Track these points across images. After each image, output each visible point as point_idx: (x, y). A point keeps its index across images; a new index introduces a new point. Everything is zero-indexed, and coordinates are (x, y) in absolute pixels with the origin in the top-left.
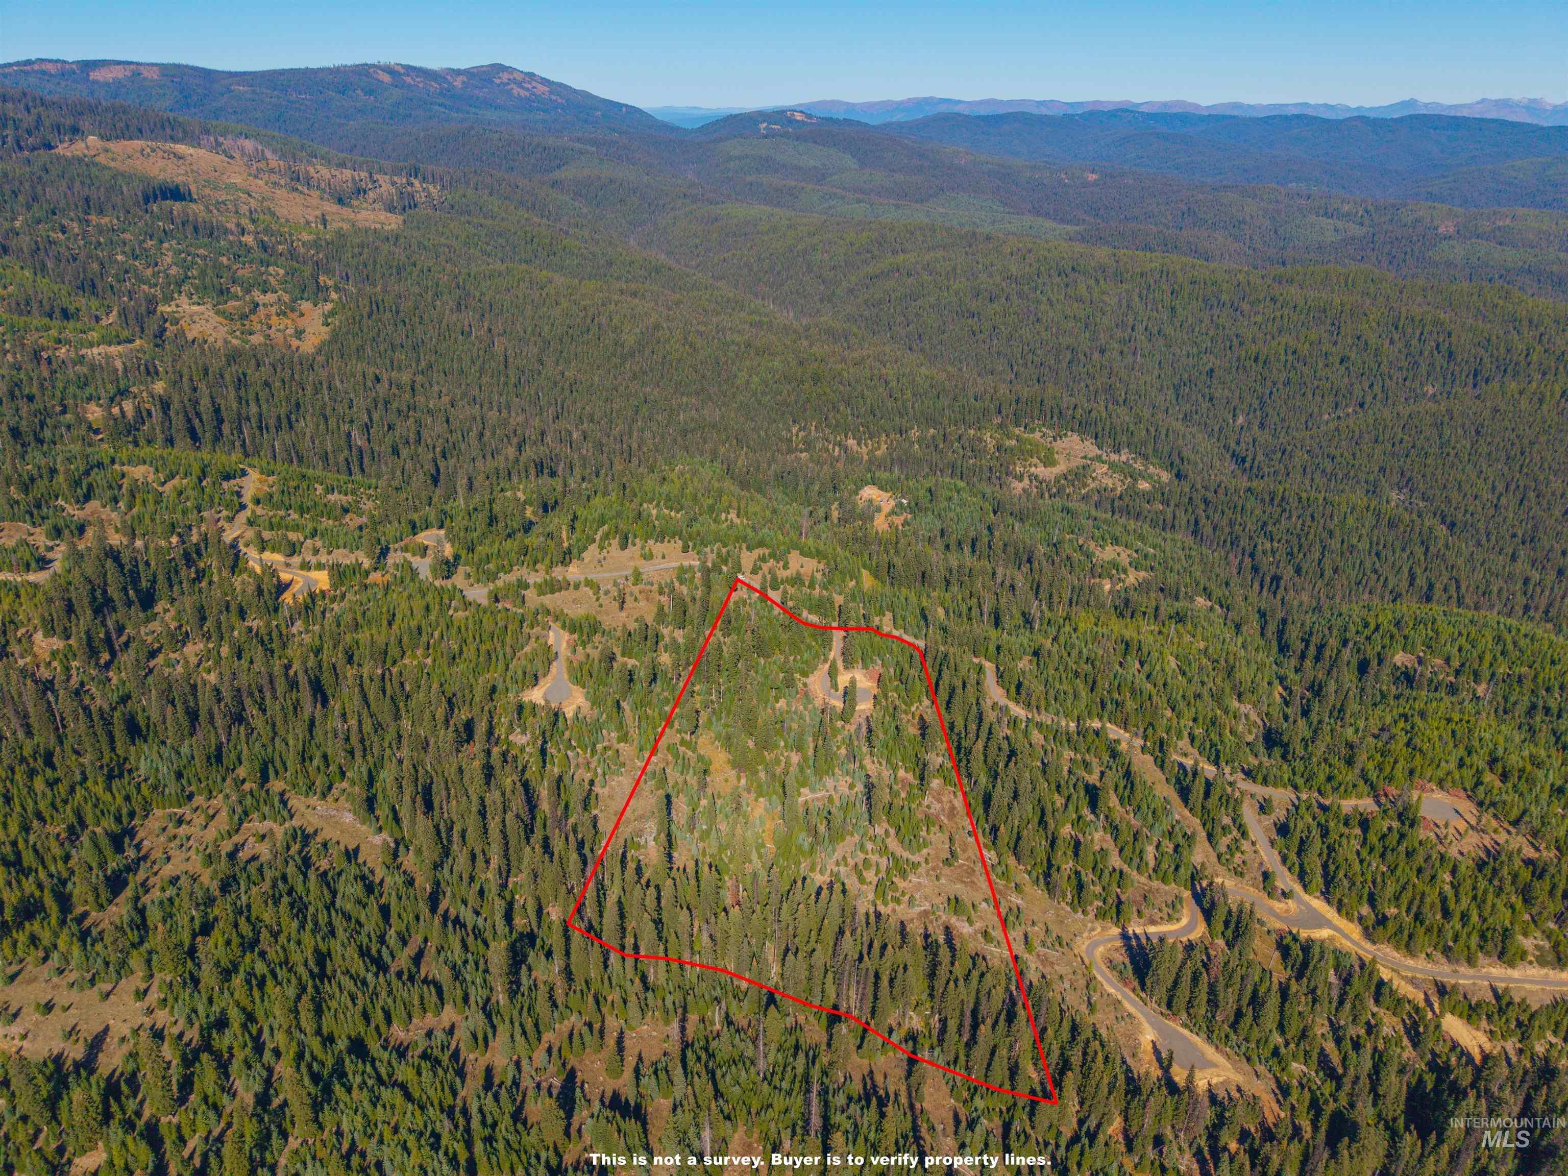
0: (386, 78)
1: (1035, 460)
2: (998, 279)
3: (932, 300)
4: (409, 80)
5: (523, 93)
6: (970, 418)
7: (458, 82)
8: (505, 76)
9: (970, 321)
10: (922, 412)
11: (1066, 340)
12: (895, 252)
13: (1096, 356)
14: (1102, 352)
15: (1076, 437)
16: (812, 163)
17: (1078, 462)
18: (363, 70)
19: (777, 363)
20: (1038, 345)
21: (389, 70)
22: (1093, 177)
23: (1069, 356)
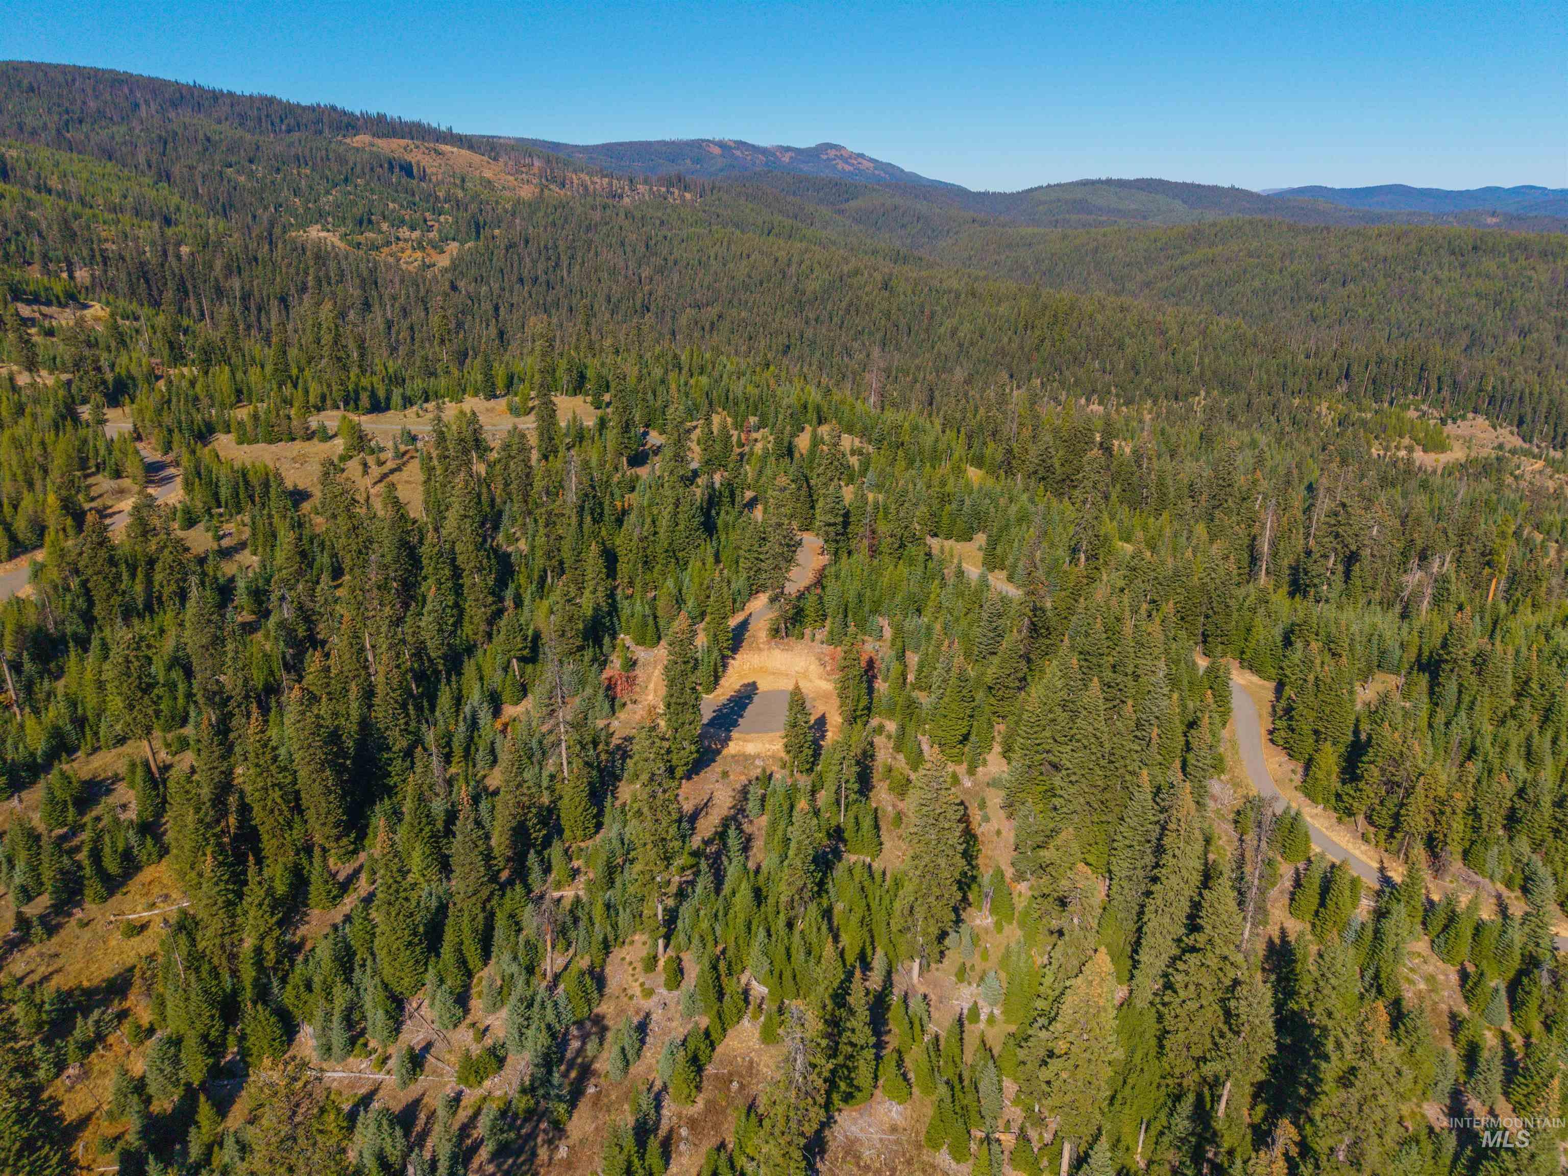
0: (717, 150)
1: (1406, 441)
2: (1356, 258)
3: (1257, 283)
4: (738, 153)
5: (847, 168)
6: (1294, 383)
7: (786, 159)
8: (832, 153)
9: (1310, 306)
10: (1214, 373)
11: (1459, 321)
12: (1212, 245)
13: (1513, 338)
14: (1523, 333)
15: (1481, 420)
16: (1133, 206)
17: (1487, 452)
18: (698, 145)
19: (1003, 309)
20: (1415, 326)
21: (721, 144)
22: (1491, 220)
23: (1465, 339)
